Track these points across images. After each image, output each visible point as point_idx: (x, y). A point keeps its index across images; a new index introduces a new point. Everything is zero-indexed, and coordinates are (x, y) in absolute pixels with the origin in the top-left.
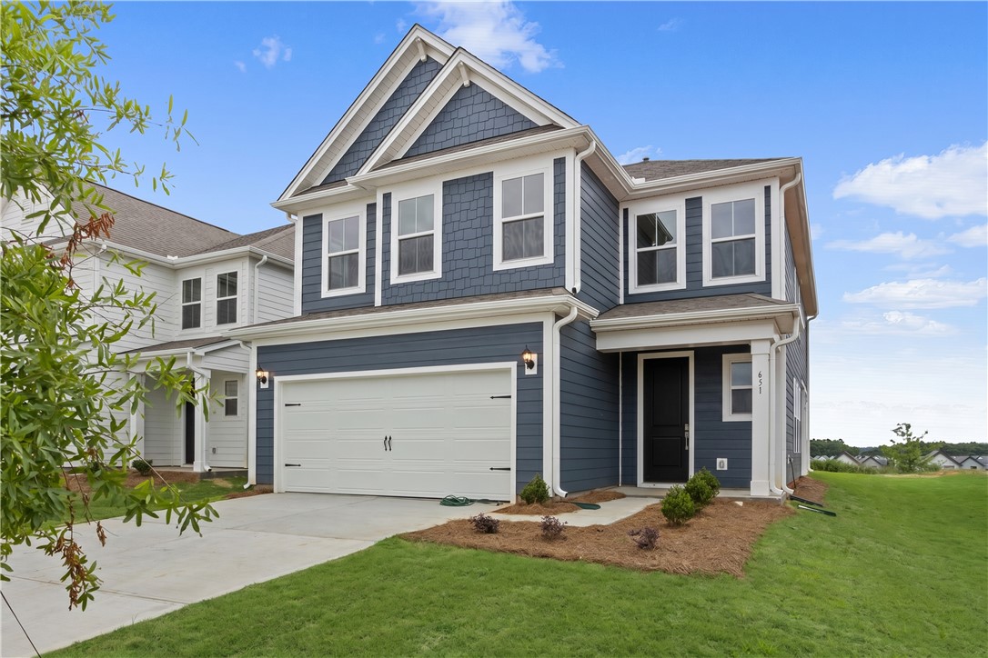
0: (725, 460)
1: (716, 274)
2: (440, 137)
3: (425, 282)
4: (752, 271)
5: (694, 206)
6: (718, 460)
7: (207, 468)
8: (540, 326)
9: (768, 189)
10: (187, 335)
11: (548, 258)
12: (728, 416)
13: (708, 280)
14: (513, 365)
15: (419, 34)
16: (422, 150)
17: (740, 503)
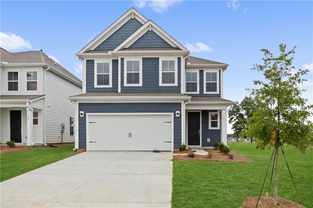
0: (209, 139)
1: (207, 91)
2: (141, 44)
3: (136, 87)
4: (216, 91)
5: (201, 72)
6: (208, 139)
7: (33, 144)
8: (180, 104)
9: (220, 71)
10: (10, 93)
11: (176, 84)
12: (210, 128)
13: (205, 92)
14: (172, 114)
15: (132, 10)
16: (135, 47)
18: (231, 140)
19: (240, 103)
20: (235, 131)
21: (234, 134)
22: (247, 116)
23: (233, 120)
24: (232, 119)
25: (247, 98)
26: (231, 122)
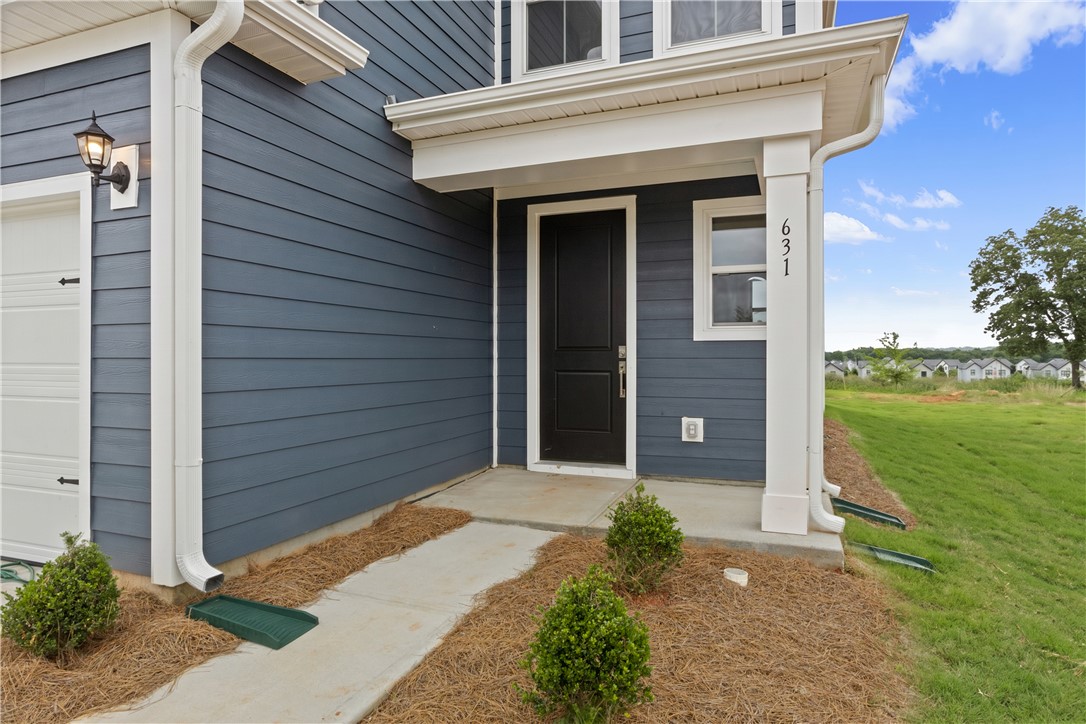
0: (700, 422)
1: (679, 36)
4: (754, 24)
6: (685, 420)
12: (705, 329)
13: (662, 49)
14: (83, 185)
17: (740, 578)
18: (988, 368)
19: (1021, 234)
20: (998, 339)
21: (1000, 348)
22: (1052, 284)
23: (991, 298)
24: (984, 295)
25: (1055, 214)
26: (981, 307)
